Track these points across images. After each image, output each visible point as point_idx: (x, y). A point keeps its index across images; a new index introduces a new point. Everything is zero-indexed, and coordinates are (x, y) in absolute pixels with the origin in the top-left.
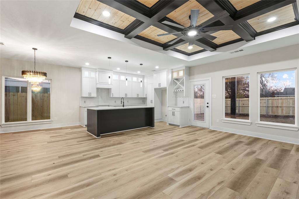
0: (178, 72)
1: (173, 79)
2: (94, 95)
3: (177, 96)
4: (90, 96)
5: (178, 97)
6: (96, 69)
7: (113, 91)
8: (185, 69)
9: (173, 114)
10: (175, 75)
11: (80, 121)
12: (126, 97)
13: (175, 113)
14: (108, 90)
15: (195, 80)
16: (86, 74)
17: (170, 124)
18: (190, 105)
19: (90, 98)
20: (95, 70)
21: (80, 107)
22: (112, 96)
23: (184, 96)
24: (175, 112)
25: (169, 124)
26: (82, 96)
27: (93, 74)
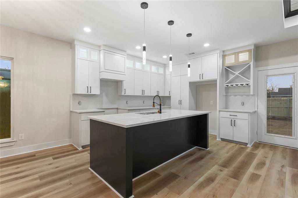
0: (237, 54)
1: (224, 67)
2: (96, 91)
3: (229, 94)
4: (90, 94)
5: (231, 96)
6: (100, 46)
7: (125, 86)
8: (253, 49)
9: (233, 123)
10: (230, 60)
11: (70, 137)
12: (143, 95)
13: (237, 122)
14: (117, 84)
15: (269, 67)
16: (81, 52)
17: (223, 140)
18: (257, 108)
19: (90, 96)
20: (98, 48)
21: (71, 112)
22: (123, 94)
23: (252, 93)
24: (236, 120)
25: (221, 139)
26: (76, 93)
27: (94, 55)
